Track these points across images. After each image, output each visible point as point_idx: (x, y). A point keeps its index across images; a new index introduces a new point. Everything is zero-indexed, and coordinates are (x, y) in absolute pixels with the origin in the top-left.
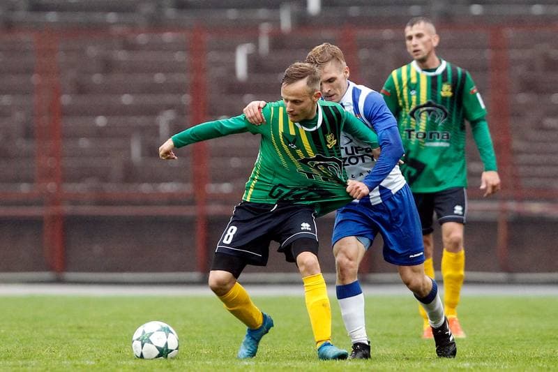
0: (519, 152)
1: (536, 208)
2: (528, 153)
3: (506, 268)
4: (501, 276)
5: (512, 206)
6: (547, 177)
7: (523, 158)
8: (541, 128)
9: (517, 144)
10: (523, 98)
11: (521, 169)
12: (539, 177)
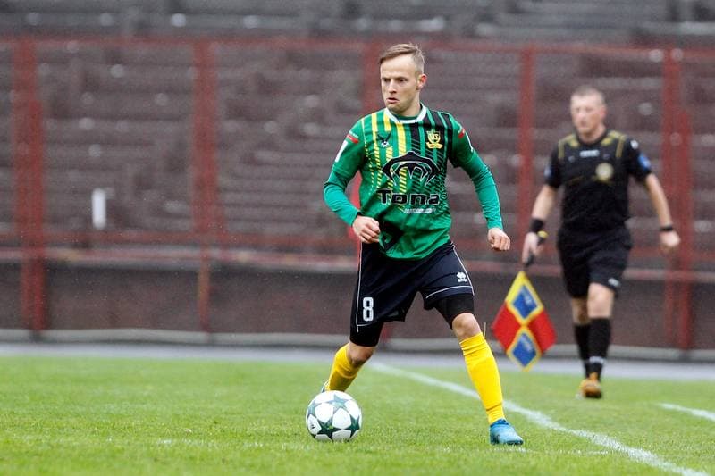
0: (226, 190)
1: (243, 256)
2: (236, 191)
3: (206, 327)
4: (201, 336)
5: (216, 253)
6: (256, 221)
7: (229, 197)
8: (251, 161)
9: (223, 180)
10: (230, 126)
11: (228, 211)
12: (247, 220)
